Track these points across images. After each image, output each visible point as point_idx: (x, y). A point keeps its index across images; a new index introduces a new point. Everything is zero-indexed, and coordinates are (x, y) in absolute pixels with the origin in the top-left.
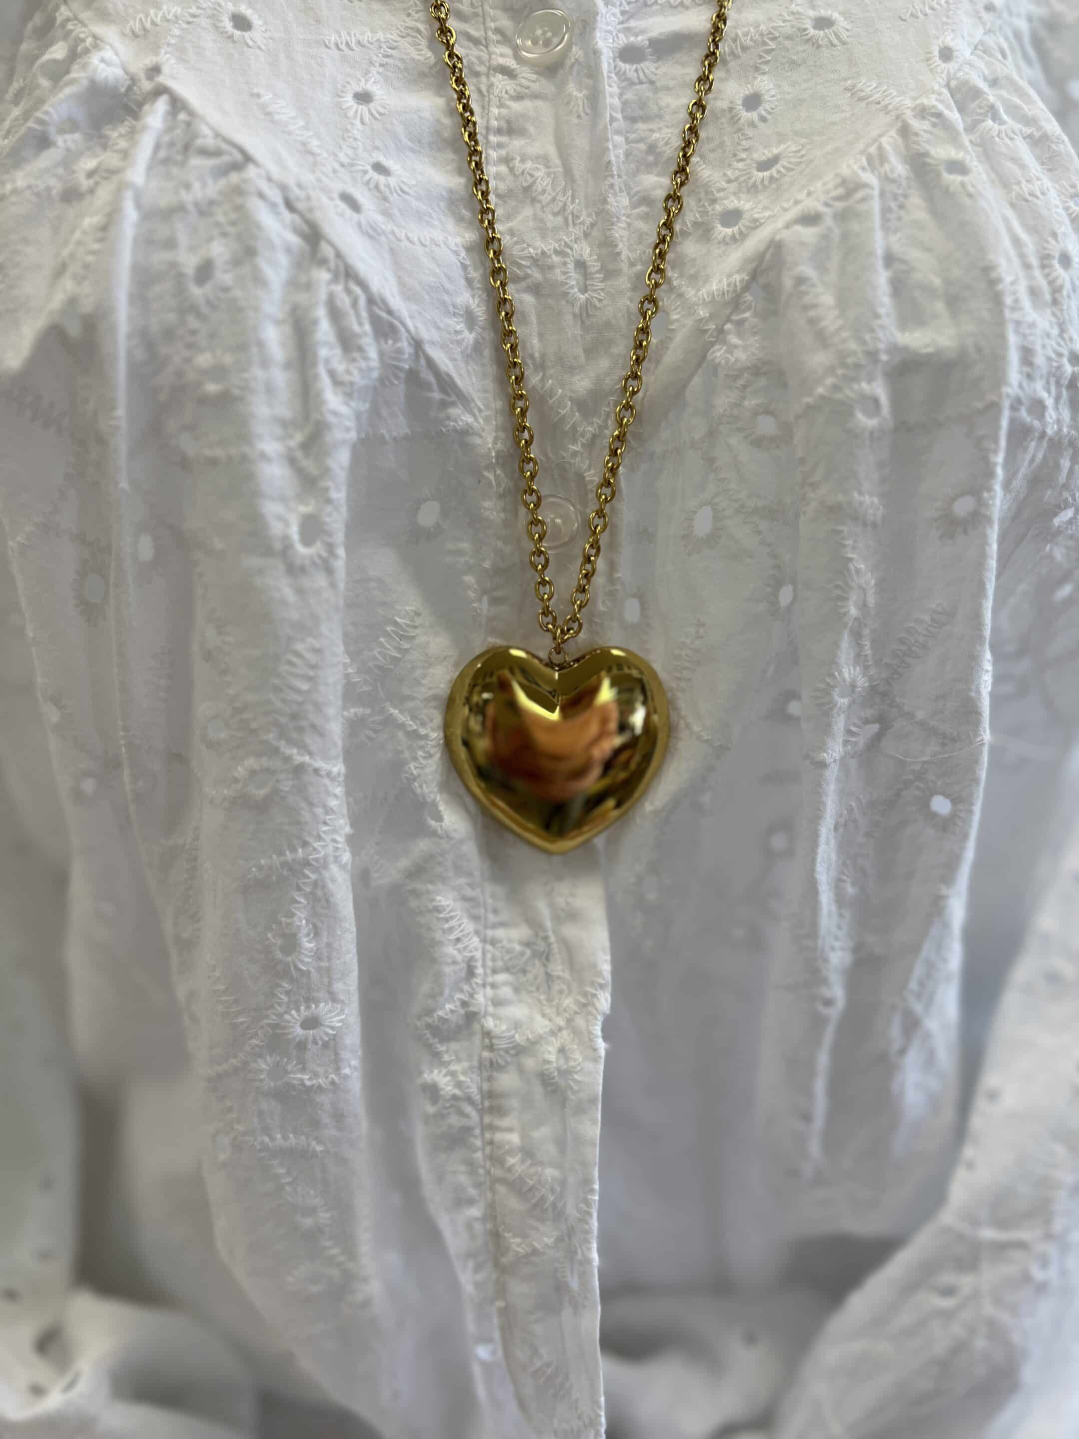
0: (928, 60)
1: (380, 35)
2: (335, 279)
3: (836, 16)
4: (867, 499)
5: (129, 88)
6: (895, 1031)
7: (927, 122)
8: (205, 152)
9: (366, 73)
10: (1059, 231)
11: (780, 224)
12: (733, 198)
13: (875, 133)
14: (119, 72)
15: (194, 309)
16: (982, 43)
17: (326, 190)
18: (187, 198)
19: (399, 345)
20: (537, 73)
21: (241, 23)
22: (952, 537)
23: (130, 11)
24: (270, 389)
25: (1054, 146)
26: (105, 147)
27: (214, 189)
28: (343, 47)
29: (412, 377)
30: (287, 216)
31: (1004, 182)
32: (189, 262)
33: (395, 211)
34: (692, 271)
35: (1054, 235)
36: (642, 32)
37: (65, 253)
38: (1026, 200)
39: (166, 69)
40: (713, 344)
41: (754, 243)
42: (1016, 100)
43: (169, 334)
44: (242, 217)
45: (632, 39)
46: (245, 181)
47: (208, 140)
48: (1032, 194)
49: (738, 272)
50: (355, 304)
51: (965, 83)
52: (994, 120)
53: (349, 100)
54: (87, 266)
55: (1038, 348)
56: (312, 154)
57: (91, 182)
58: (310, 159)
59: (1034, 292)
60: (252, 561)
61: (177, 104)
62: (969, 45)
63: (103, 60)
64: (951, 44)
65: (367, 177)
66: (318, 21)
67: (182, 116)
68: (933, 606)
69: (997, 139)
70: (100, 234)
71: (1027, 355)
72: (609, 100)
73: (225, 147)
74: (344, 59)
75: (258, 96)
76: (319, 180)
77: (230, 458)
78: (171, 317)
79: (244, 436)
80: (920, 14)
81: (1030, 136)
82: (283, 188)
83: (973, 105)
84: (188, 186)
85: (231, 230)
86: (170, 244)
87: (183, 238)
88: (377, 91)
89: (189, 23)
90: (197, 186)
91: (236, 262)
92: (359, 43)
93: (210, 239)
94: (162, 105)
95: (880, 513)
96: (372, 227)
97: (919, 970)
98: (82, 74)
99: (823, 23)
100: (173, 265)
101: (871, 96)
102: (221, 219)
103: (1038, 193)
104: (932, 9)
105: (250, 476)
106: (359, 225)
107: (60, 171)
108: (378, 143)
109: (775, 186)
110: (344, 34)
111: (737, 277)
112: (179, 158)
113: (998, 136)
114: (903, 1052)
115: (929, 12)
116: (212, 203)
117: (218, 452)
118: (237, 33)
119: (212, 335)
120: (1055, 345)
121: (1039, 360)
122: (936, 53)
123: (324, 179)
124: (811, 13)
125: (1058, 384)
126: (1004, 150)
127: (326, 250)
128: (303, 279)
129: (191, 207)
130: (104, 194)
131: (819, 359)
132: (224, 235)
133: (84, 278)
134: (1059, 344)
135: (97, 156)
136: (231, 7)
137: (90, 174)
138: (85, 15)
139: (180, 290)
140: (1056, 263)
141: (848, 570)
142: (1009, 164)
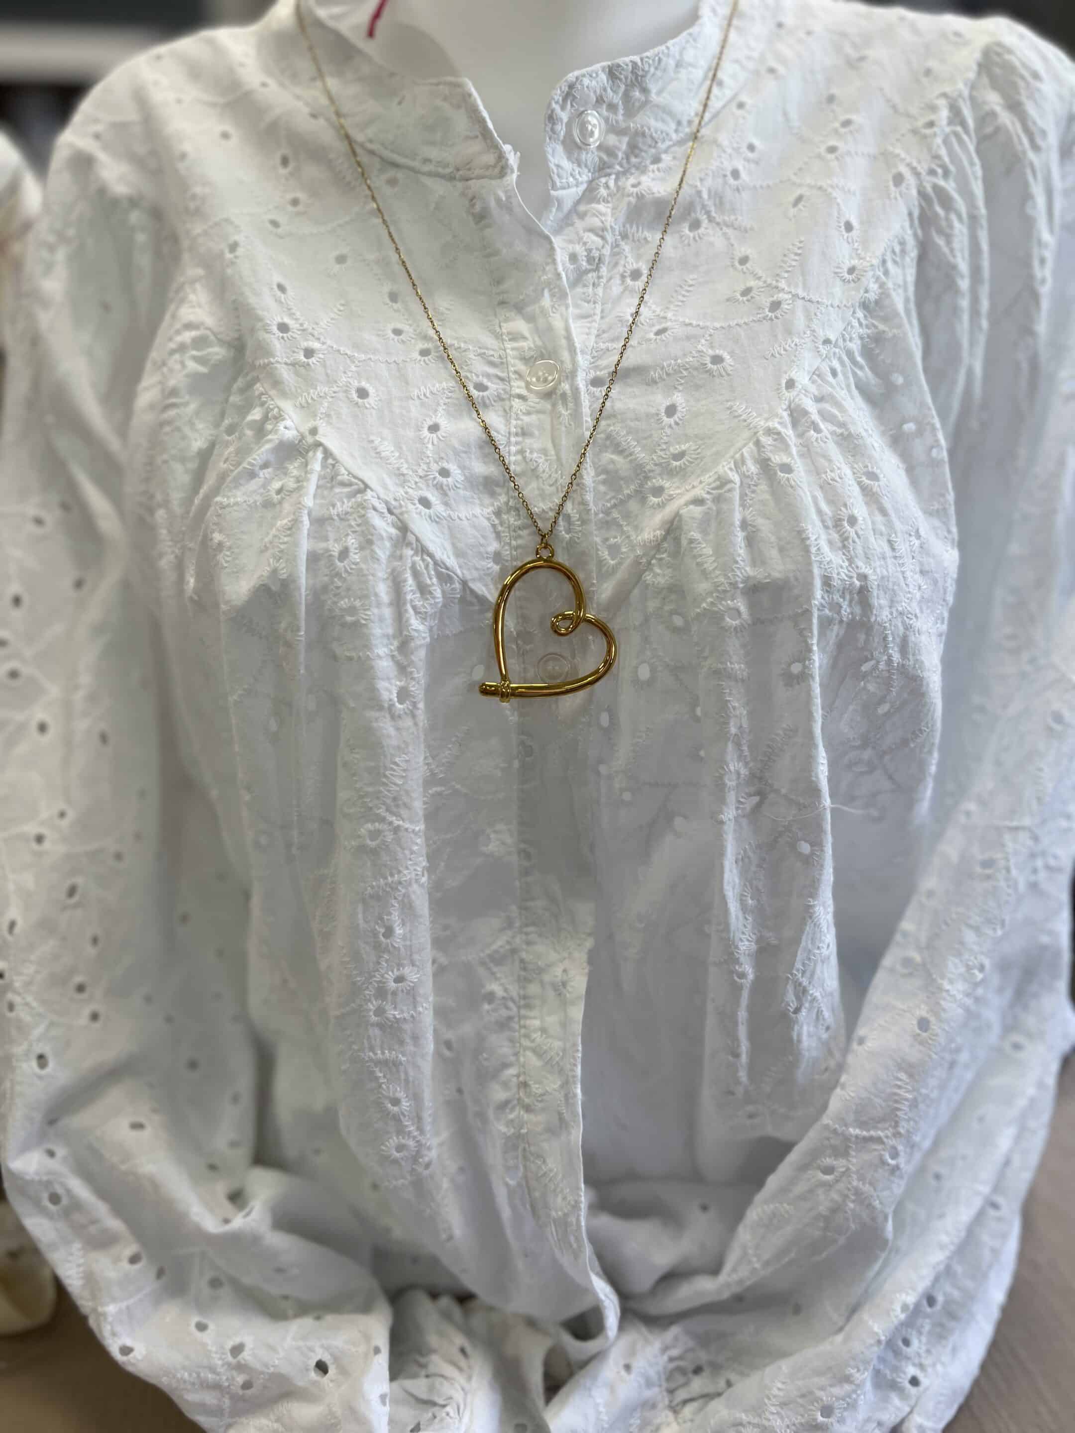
0: (778, 389)
1: (444, 385)
2: (416, 553)
3: (726, 356)
4: (737, 666)
5: (300, 441)
6: (790, 997)
7: (770, 438)
8: (343, 484)
9: (436, 411)
10: (848, 504)
11: (682, 501)
12: (659, 478)
13: (739, 445)
14: (295, 433)
15: (338, 575)
16: (818, 369)
17: (411, 500)
18: (334, 512)
19: (453, 586)
20: (541, 398)
21: (363, 393)
22: (791, 686)
23: (299, 391)
24: (381, 619)
25: (856, 441)
26: (285, 474)
27: (347, 505)
28: (422, 397)
29: (463, 600)
30: (390, 518)
31: (817, 471)
32: (336, 549)
33: (452, 502)
34: (635, 523)
35: (845, 505)
36: (605, 368)
37: (266, 540)
38: (829, 484)
39: (321, 431)
40: (645, 571)
41: (668, 511)
42: (835, 411)
43: (325, 589)
44: (365, 522)
45: (598, 373)
46: (365, 500)
47: (344, 477)
48: (833, 480)
49: (659, 529)
50: (427, 567)
51: (799, 406)
52: (814, 431)
53: (425, 432)
54: (281, 551)
55: (835, 576)
56: (403, 475)
57: (279, 497)
58: (402, 478)
59: (830, 543)
60: (373, 714)
61: (327, 454)
62: (809, 372)
63: (286, 428)
64: (795, 378)
65: (435, 482)
66: (407, 383)
67: (330, 461)
68: (784, 726)
69: (815, 444)
70: (289, 532)
71: (827, 582)
72: (585, 418)
73: (353, 480)
74: (423, 404)
75: (372, 441)
76: (406, 493)
77: (359, 657)
78: (326, 579)
79: (367, 646)
80: (777, 355)
81: (842, 434)
82: (387, 503)
83: (803, 420)
84: (334, 506)
85: (358, 529)
86: (326, 539)
87: (332, 535)
88: (443, 422)
89: (332, 397)
90: (339, 504)
91: (361, 548)
92: (431, 392)
93: (347, 535)
94: (320, 455)
95: (745, 674)
96: (438, 517)
97: (800, 955)
98: (276, 437)
99: (717, 360)
100: (327, 550)
101: (741, 416)
102: (353, 523)
103: (838, 480)
104: (785, 350)
105: (372, 667)
106: (430, 517)
107: (262, 490)
108: (443, 455)
109: (681, 474)
110: (422, 388)
111: (658, 533)
112: (329, 485)
113: (817, 440)
114: (797, 1011)
115: (783, 352)
116: (347, 513)
117: (354, 654)
118: (360, 401)
119: (348, 589)
120: (846, 571)
121: (836, 583)
122: (784, 385)
123: (410, 490)
124: (711, 352)
125: (851, 593)
126: (819, 450)
127: (411, 538)
128: (398, 553)
129: (336, 518)
130: (287, 507)
131: (703, 587)
132: (354, 532)
133: (280, 558)
134: (849, 571)
135: (281, 480)
136: (356, 384)
137: (279, 492)
138: (273, 393)
139: (331, 565)
140: (845, 524)
141: (728, 708)
142: (822, 460)
